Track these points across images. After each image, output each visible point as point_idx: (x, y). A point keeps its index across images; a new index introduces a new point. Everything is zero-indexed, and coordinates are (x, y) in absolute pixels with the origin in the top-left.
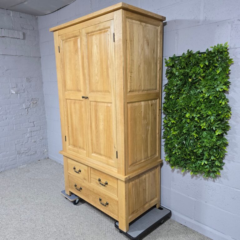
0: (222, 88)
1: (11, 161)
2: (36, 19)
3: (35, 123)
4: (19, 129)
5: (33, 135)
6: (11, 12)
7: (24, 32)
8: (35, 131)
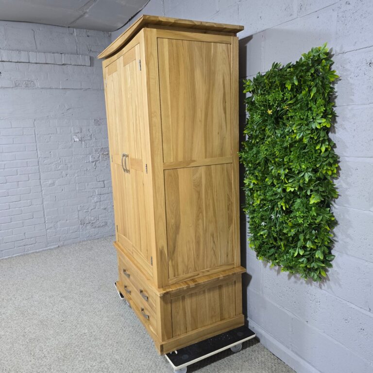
0: (320, 123)
1: (72, 233)
2: (109, 36)
3: (105, 182)
4: (83, 191)
5: (102, 199)
6: (75, 30)
7: (92, 56)
8: (105, 194)
